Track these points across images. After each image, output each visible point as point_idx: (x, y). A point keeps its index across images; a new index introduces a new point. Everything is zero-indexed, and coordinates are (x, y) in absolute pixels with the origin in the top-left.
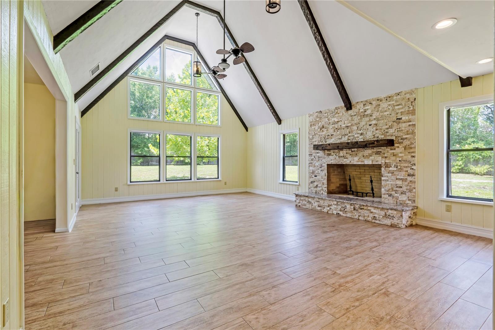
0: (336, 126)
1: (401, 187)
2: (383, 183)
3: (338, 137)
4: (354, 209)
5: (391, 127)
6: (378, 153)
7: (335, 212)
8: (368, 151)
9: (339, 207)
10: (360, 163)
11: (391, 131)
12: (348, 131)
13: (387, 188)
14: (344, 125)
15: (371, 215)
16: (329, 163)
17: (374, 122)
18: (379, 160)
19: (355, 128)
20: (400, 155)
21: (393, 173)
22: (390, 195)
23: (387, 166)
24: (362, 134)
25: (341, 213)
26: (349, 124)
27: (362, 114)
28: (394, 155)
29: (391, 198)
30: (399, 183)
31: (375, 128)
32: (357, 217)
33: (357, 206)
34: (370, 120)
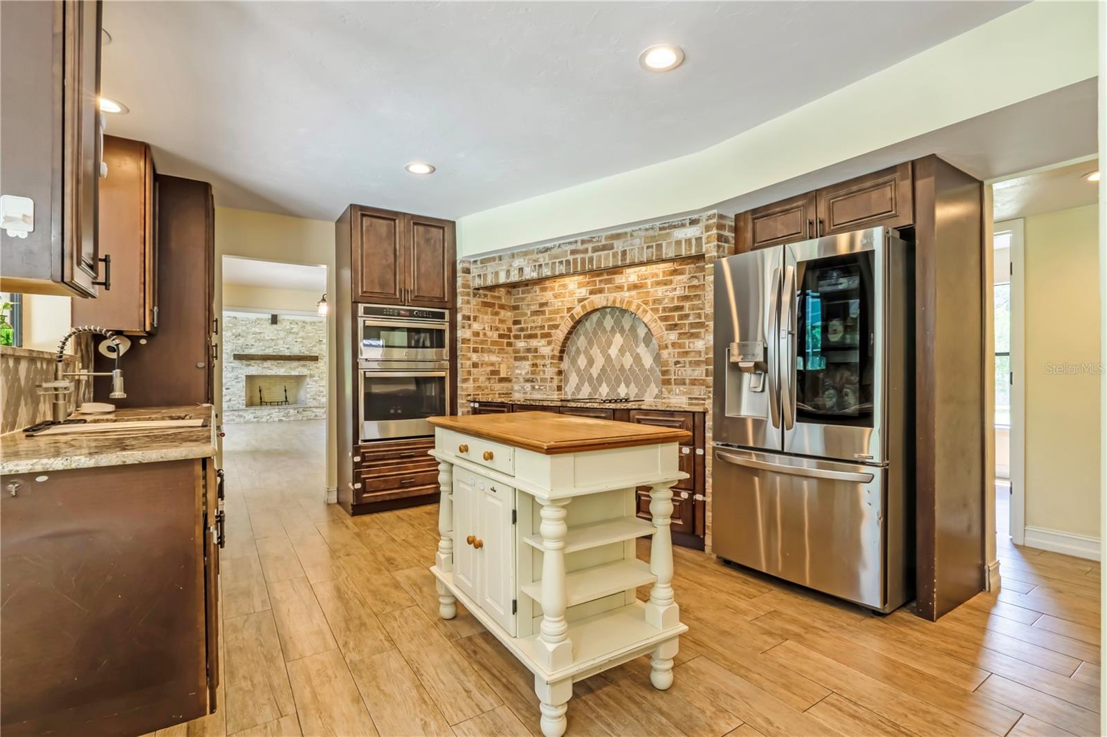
0: (258, 336)
1: (322, 392)
2: (308, 390)
3: (261, 348)
4: (298, 412)
5: (314, 346)
6: (304, 366)
7: (276, 419)
8: (295, 364)
9: (282, 414)
10: (286, 374)
11: (315, 349)
12: (273, 343)
13: (312, 394)
14: (268, 338)
15: (314, 414)
16: (248, 374)
17: (300, 340)
18: (305, 371)
19: (281, 342)
20: (322, 368)
21: (316, 382)
22: (314, 399)
23: (312, 376)
24: (288, 348)
25: (284, 419)
26: (275, 338)
27: (289, 331)
28: (317, 368)
29: (314, 401)
30: (321, 389)
31: (301, 346)
32: (301, 418)
33: (301, 410)
34: (296, 338)
